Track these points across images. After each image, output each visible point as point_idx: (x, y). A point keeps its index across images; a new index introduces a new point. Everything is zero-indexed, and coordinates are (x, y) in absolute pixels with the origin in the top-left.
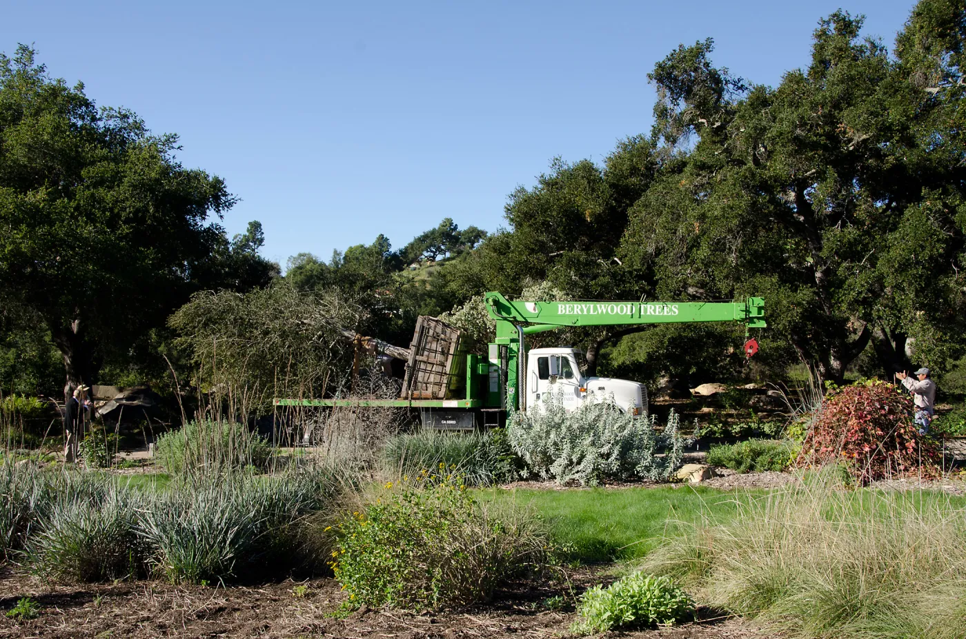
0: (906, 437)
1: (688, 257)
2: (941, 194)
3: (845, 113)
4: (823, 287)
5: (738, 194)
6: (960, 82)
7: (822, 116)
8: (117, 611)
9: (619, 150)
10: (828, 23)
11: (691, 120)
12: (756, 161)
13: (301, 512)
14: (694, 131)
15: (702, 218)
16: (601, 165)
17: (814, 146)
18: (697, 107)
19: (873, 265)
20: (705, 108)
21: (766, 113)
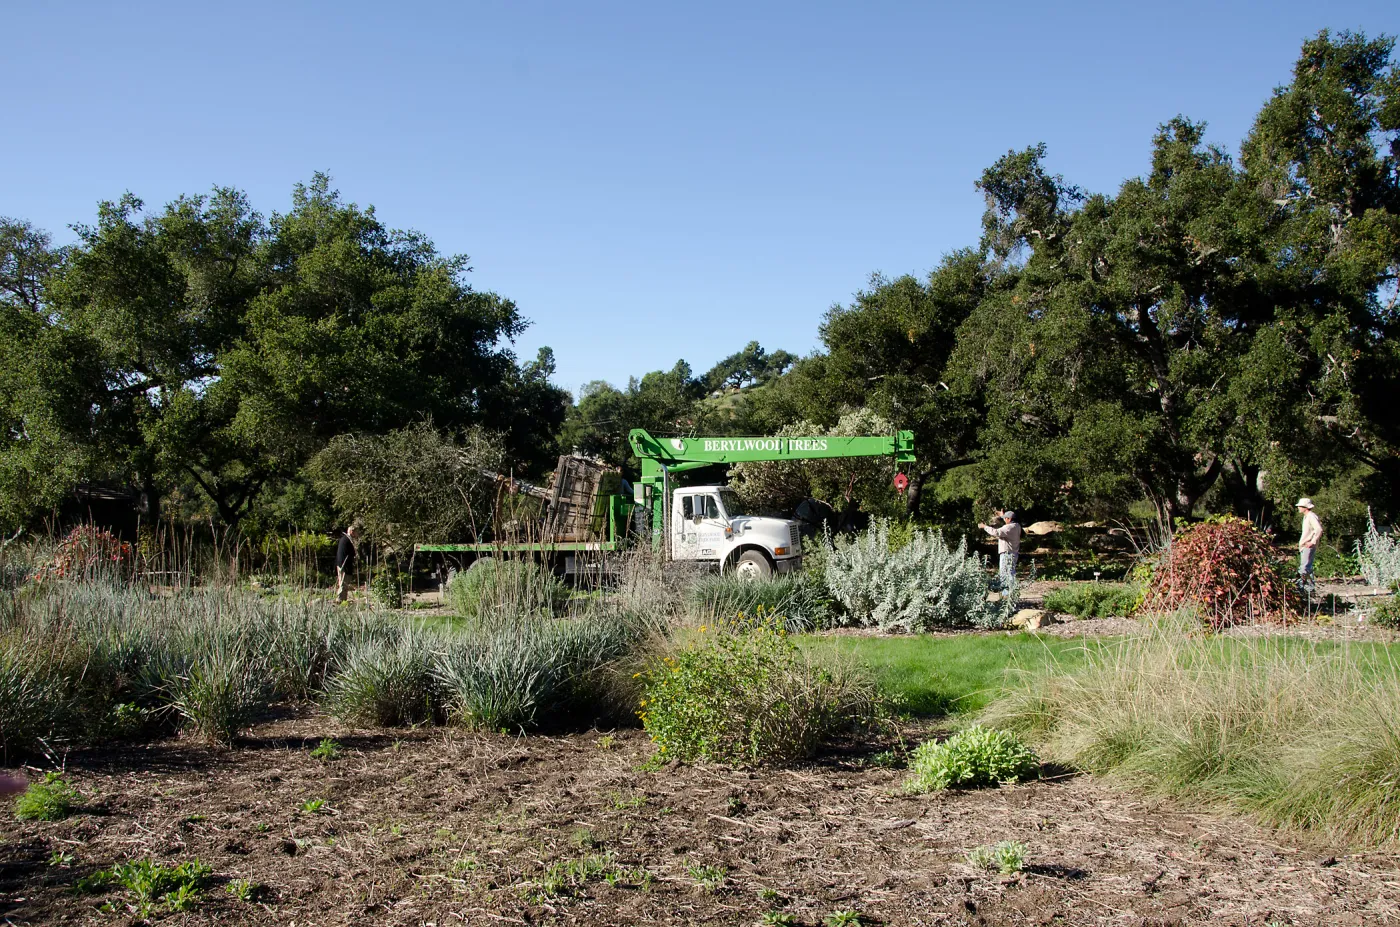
0: (1262, 579)
1: (1022, 381)
2: (1294, 314)
3: (1191, 224)
4: (1169, 414)
5: (1076, 312)
6: (1309, 195)
7: (1168, 228)
8: (417, 756)
9: (945, 264)
10: (1168, 128)
11: (1023, 232)
12: (1095, 276)
13: (604, 657)
14: (1026, 243)
15: (1038, 337)
16: (924, 280)
17: (1160, 260)
18: (1030, 217)
19: (1224, 391)
20: (1038, 219)
21: (1105, 224)
